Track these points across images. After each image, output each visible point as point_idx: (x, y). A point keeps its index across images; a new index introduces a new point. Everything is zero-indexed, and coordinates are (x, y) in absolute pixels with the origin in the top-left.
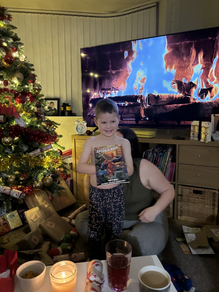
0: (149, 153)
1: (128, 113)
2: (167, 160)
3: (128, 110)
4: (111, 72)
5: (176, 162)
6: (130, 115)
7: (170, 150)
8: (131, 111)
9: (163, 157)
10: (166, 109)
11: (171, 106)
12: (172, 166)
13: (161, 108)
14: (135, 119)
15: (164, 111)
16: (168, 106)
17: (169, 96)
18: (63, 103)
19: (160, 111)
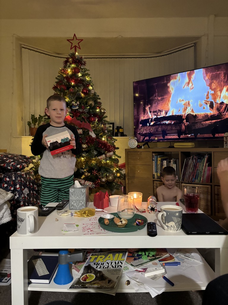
0: (190, 160)
1: (172, 130)
2: (204, 165)
3: (172, 127)
4: (158, 98)
5: (211, 166)
6: (173, 131)
7: (207, 157)
8: (174, 128)
9: (201, 162)
10: (202, 125)
11: (207, 122)
12: (209, 170)
13: (198, 125)
14: (177, 134)
15: (201, 127)
16: (204, 122)
17: (204, 114)
18: (117, 127)
19: (198, 127)
